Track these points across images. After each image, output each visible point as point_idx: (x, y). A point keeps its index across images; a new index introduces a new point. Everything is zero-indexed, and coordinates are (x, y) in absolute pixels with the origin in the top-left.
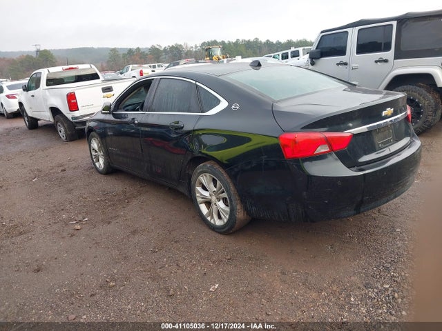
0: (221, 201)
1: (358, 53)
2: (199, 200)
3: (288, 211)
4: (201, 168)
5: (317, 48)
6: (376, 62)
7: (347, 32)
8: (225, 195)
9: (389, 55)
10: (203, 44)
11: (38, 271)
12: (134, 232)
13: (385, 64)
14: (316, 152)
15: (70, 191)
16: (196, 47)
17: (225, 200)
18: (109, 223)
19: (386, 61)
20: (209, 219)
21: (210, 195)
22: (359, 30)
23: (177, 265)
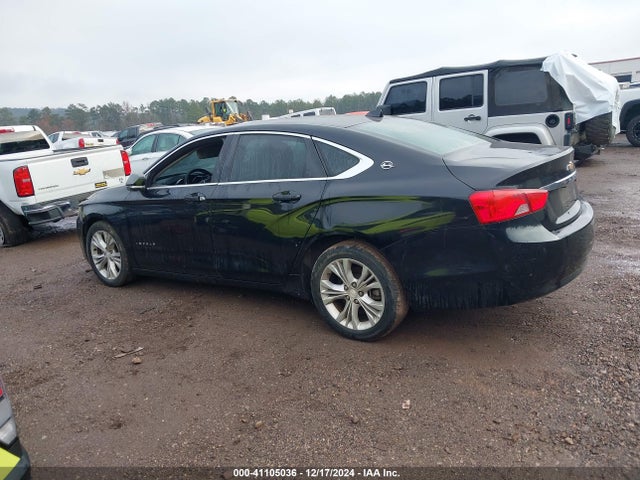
0: (366, 295)
1: (441, 109)
2: (325, 298)
3: (479, 292)
4: (333, 251)
5: (385, 103)
6: (466, 119)
7: (425, 83)
8: (377, 285)
9: (482, 111)
10: (153, 104)
11: (119, 426)
12: (235, 355)
13: (477, 122)
14: (518, 213)
15: (76, 315)
16: (142, 108)
17: (372, 293)
18: (184, 349)
19: (478, 118)
20: (343, 323)
21: (346, 289)
22: (441, 81)
23: (334, 386)
